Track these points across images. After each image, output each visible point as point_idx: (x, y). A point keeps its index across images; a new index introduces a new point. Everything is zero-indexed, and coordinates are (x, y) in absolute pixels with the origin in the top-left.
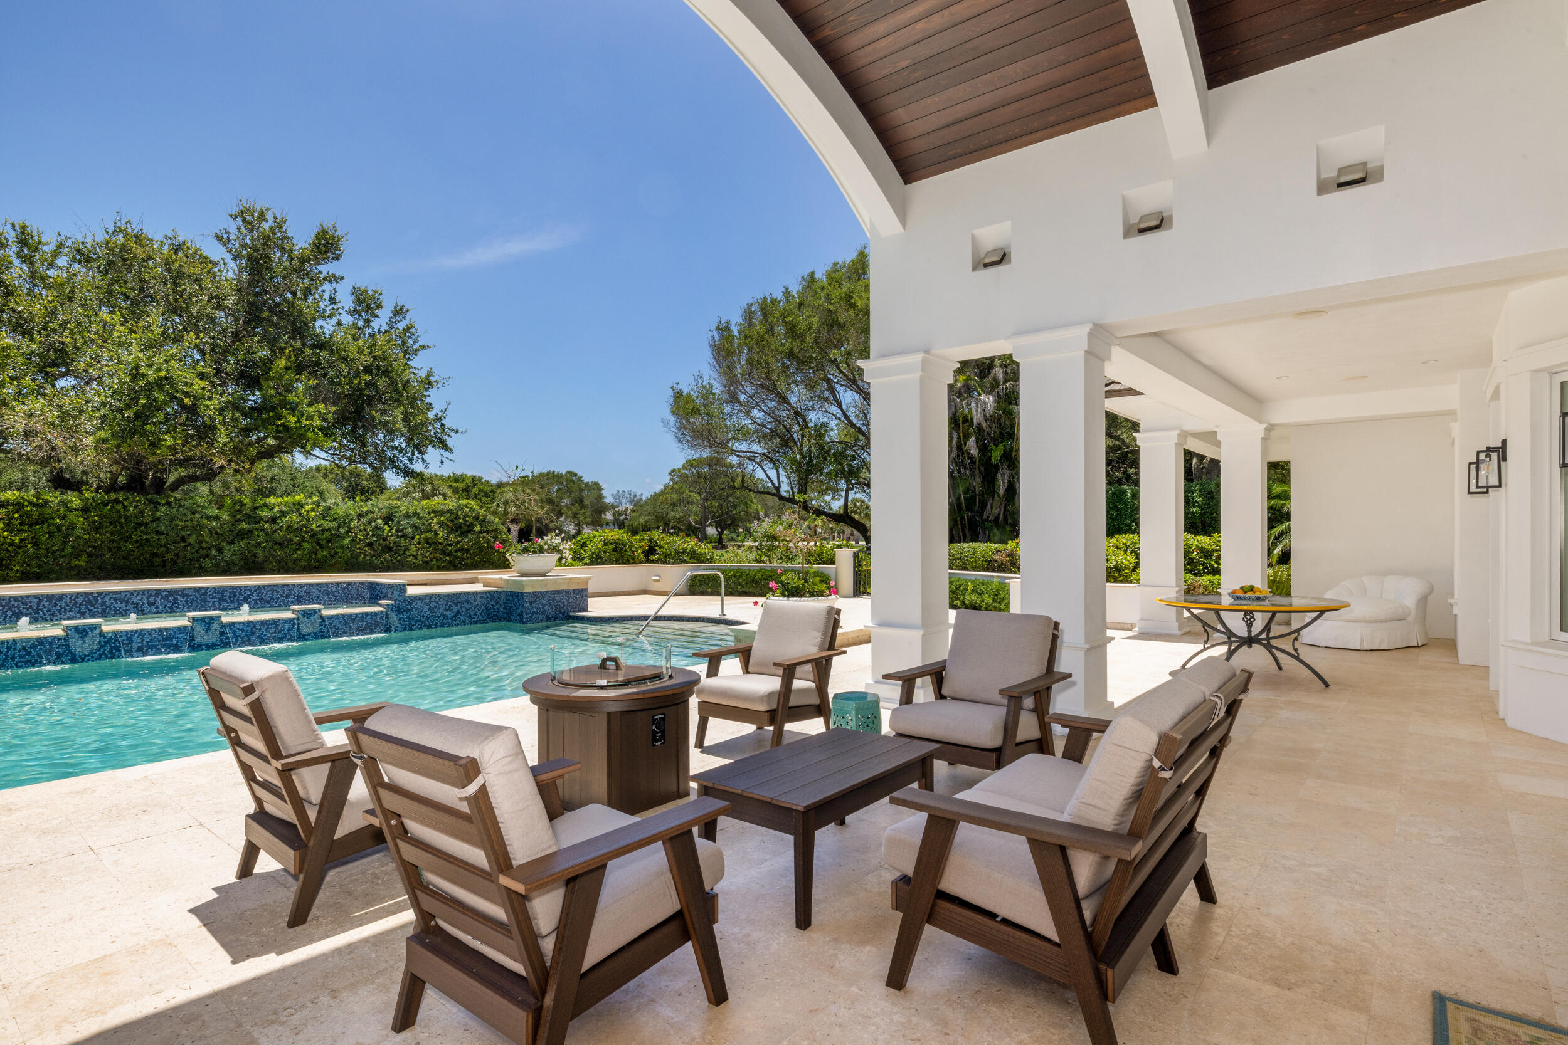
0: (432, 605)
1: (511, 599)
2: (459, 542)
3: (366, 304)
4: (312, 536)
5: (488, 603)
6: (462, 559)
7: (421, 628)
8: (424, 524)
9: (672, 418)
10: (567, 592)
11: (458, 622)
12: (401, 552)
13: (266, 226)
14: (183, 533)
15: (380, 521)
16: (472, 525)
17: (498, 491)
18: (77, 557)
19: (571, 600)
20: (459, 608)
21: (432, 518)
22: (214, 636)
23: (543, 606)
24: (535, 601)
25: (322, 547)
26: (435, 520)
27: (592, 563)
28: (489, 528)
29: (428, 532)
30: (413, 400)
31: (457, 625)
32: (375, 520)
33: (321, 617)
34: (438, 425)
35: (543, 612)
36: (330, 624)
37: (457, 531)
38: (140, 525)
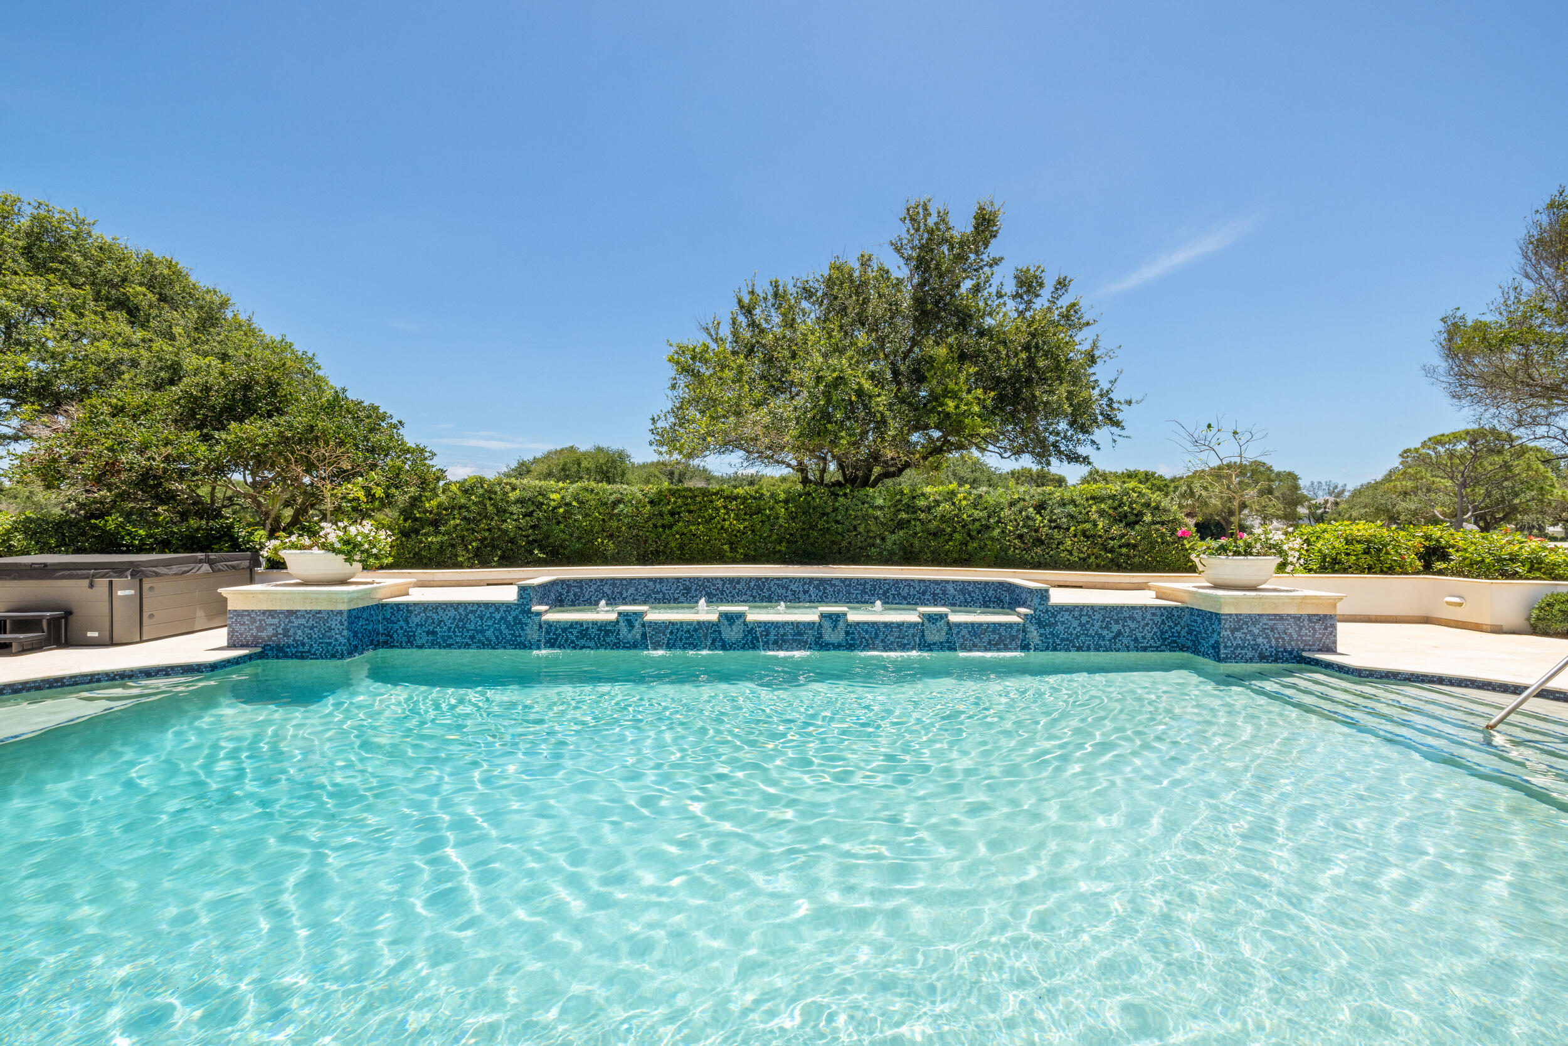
0: (1084, 619)
1: (1199, 621)
2: (1123, 536)
3: (1028, 284)
4: (963, 526)
5: (1163, 622)
6: (1128, 557)
7: (1068, 650)
8: (1081, 513)
9: (1442, 365)
10: (1297, 618)
11: (1118, 645)
12: (1054, 546)
13: (931, 222)
14: (855, 523)
15: (1031, 510)
16: (1140, 514)
17: (1173, 485)
18: (780, 543)
19: (1304, 631)
20: (1120, 627)
21: (1090, 506)
22: (838, 636)
23: (1255, 637)
24: (1241, 628)
25: (972, 538)
26: (1094, 508)
27: (1323, 569)
28: (1164, 518)
29: (1086, 522)
30: (1075, 379)
31: (1118, 650)
32: (1025, 509)
33: (948, 623)
34: (1104, 401)
35: (1255, 647)
36: (958, 632)
37: (1121, 521)
38: (824, 514)
